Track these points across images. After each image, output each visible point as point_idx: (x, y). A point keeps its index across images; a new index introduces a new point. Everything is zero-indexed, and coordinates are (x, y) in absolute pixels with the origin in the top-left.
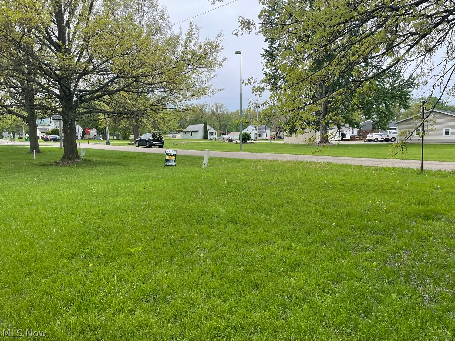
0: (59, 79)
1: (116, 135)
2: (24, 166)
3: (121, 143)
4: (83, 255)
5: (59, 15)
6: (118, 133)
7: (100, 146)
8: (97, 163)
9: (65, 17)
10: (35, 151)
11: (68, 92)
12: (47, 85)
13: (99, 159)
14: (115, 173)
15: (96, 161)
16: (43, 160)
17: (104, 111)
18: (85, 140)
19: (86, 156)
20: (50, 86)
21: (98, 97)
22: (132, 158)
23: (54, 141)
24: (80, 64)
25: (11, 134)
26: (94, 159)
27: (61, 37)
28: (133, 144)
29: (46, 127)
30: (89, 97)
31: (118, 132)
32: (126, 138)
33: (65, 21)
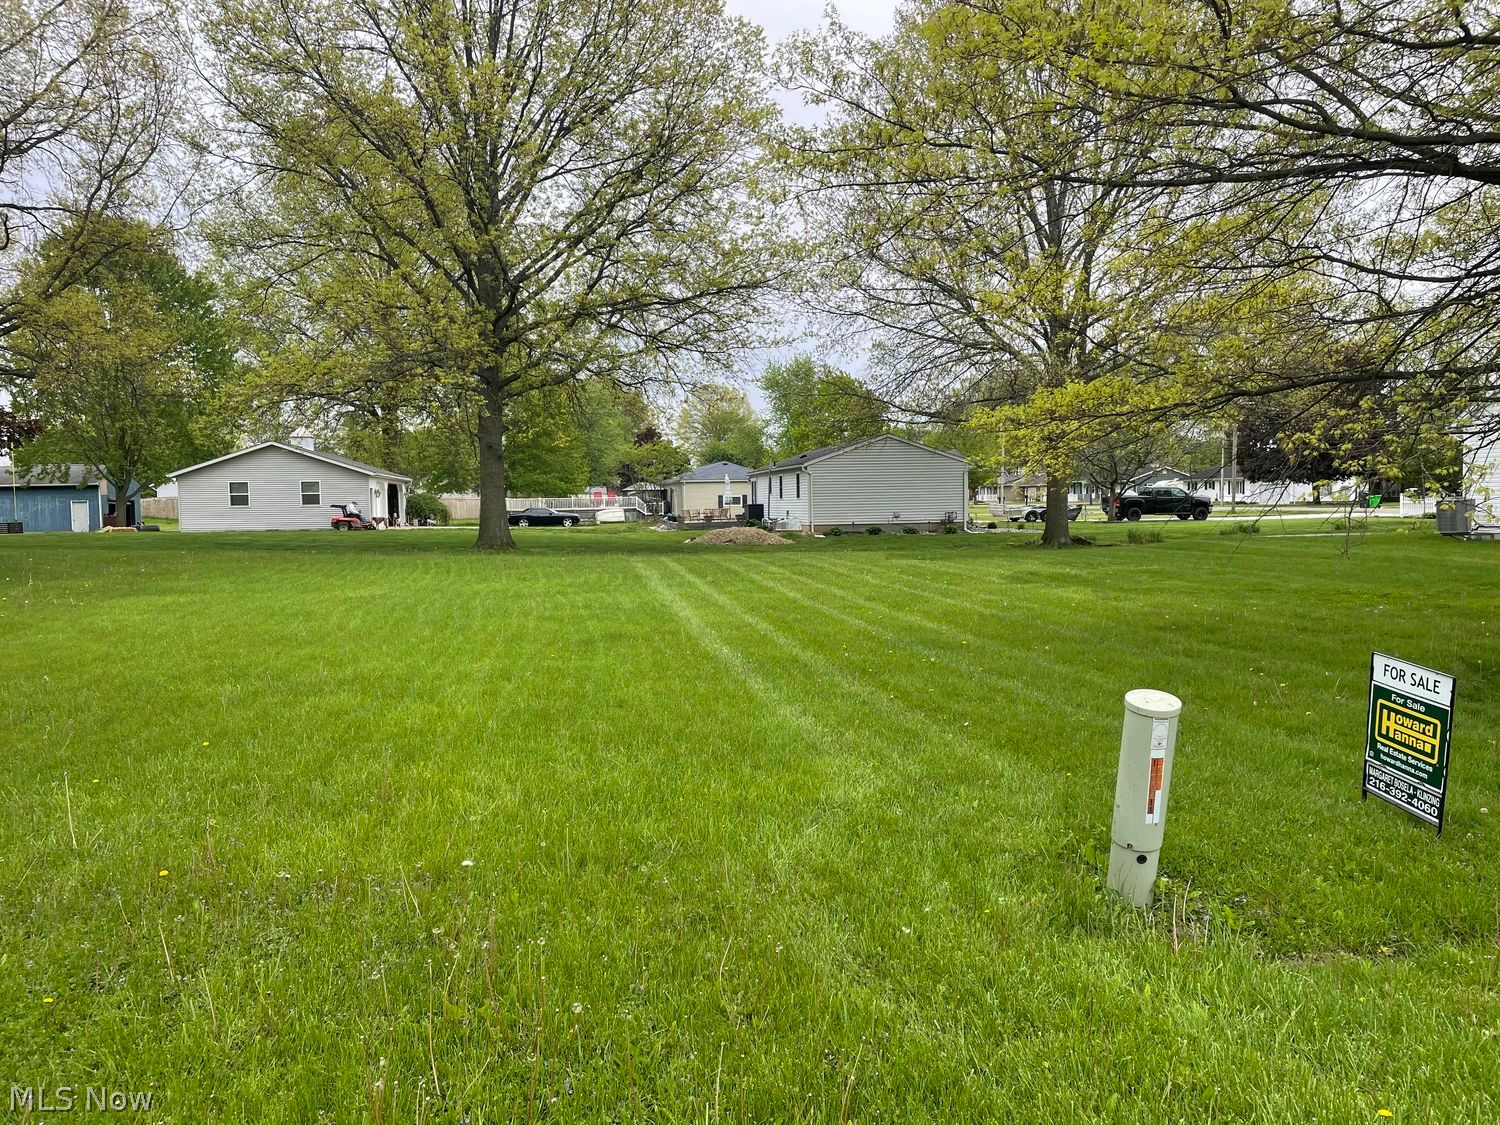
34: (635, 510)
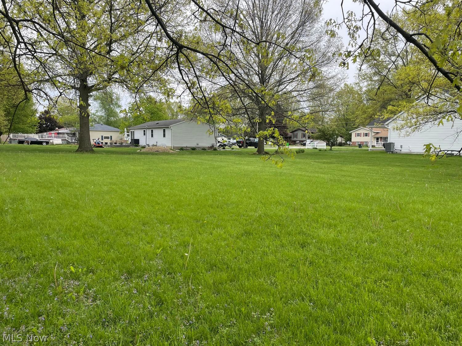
34: (66, 140)
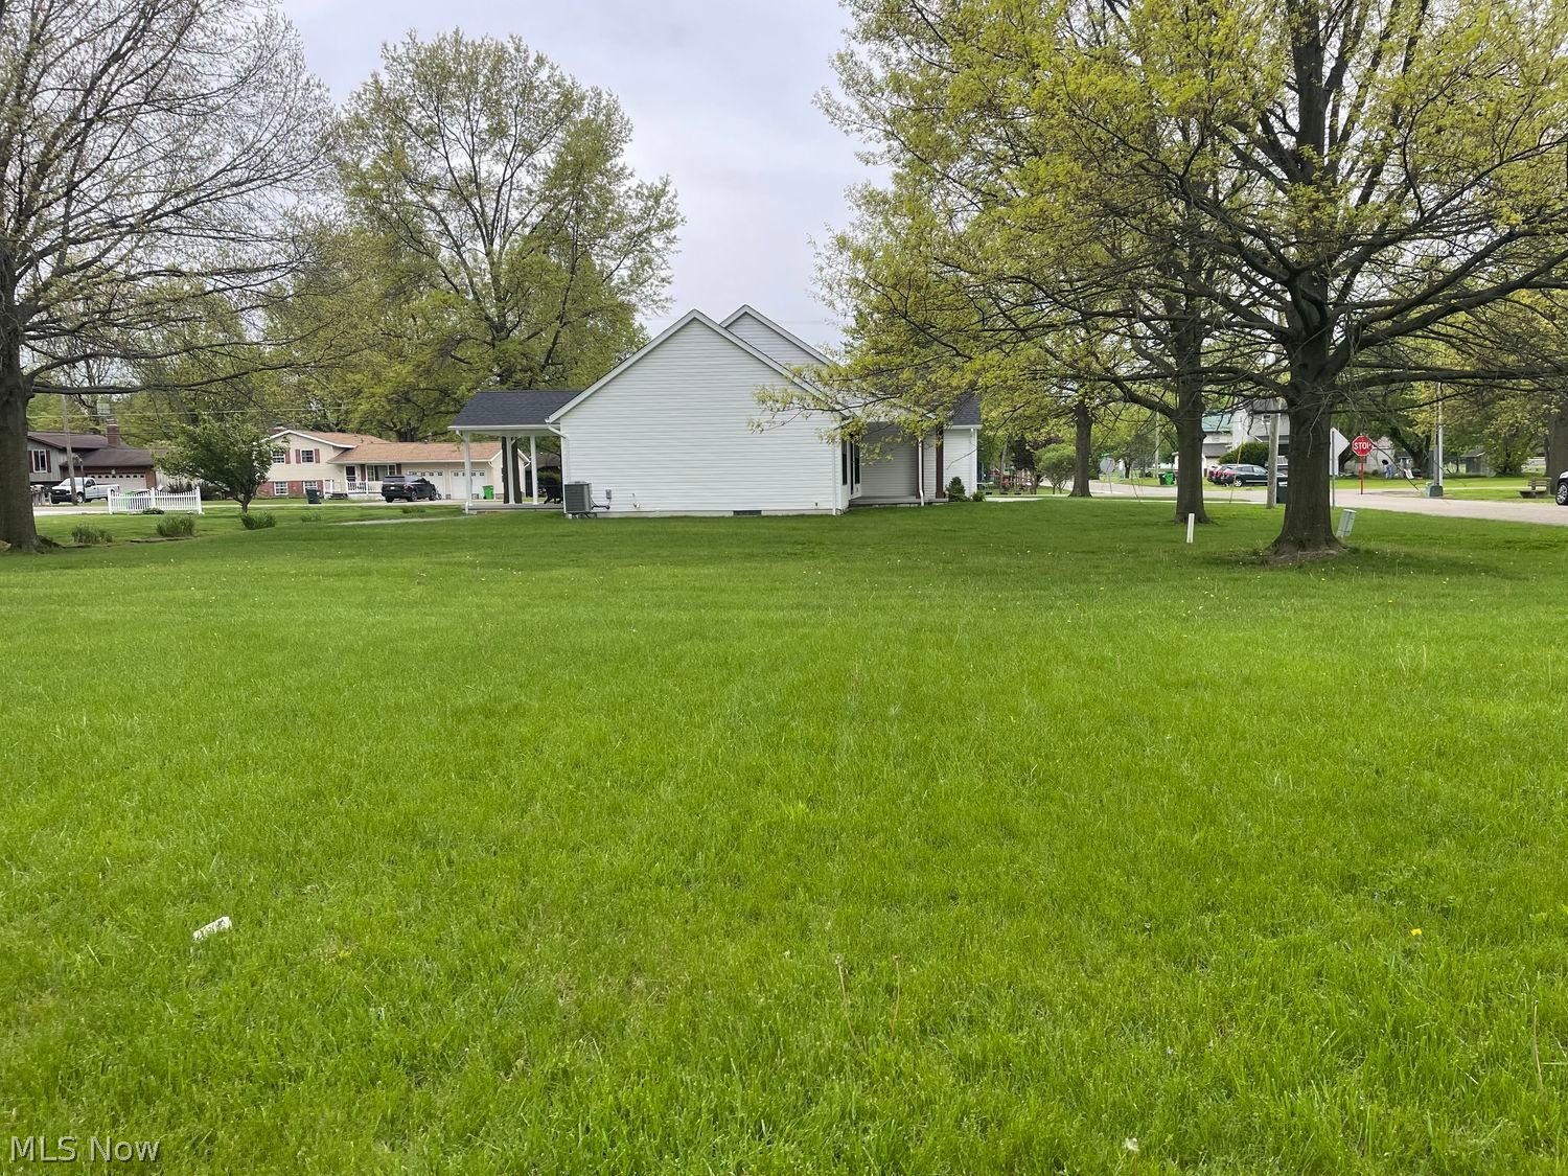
0: (1291, 275)
1: (1469, 462)
2: (1161, 562)
3: (1491, 491)
4: (1385, 887)
5: (1307, 54)
6: (1478, 451)
7: (1405, 499)
8: (1400, 564)
9: (1327, 56)
10: (1191, 516)
11: (1316, 316)
12: (1245, 303)
13: (1405, 549)
14: (1475, 607)
15: (1394, 556)
16: (1213, 547)
17: (1439, 369)
18: (1347, 478)
19: (1354, 535)
20: (1255, 303)
21: (1424, 322)
22: (1538, 548)
23: (1244, 484)
24: (1367, 209)
25: (1121, 465)
26: (1388, 548)
27: (1310, 130)
28: (1541, 494)
29: (1223, 439)
30: (1389, 323)
31: (1480, 447)
32: (1509, 470)
33: (1326, 71)
